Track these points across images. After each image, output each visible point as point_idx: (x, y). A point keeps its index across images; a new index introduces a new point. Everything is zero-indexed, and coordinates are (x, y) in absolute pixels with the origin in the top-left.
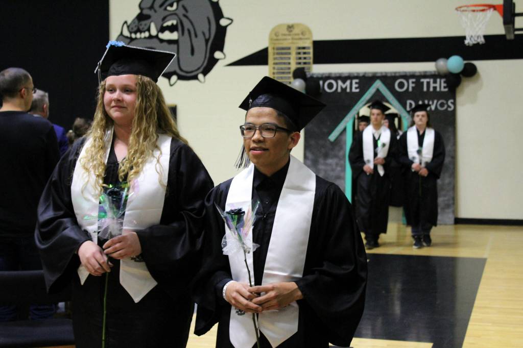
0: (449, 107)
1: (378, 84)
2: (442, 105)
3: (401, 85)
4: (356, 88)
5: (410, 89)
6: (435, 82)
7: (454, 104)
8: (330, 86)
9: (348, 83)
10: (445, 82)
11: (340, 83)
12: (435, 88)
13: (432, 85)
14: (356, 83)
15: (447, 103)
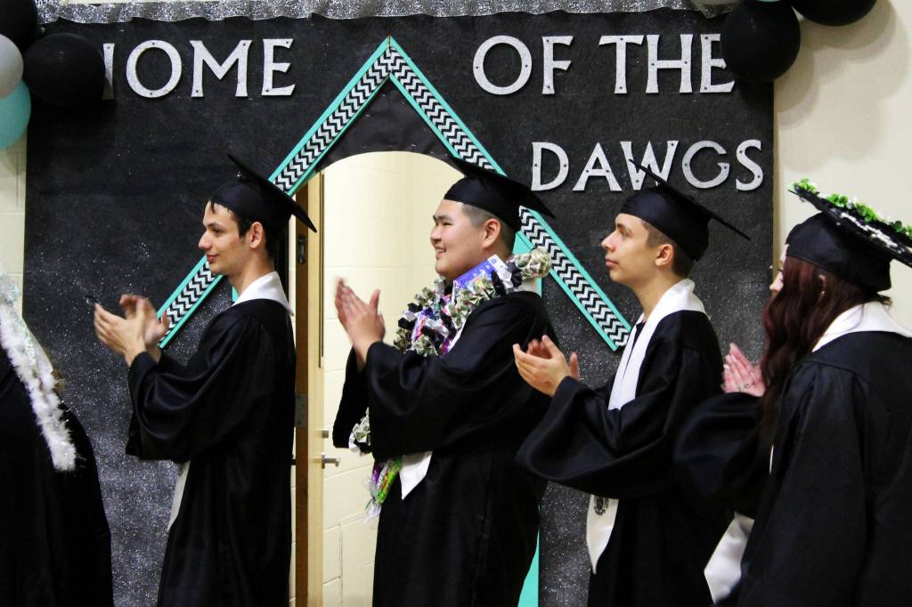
0: (741, 172)
1: (388, 58)
2: (705, 165)
3: (501, 65)
4: (279, 79)
5: (548, 87)
6: (669, 50)
7: (766, 157)
8: (154, 68)
9: (241, 52)
10: (716, 51)
11: (201, 52)
12: (669, 78)
13: (655, 64)
14: (279, 54)
15: (730, 157)
